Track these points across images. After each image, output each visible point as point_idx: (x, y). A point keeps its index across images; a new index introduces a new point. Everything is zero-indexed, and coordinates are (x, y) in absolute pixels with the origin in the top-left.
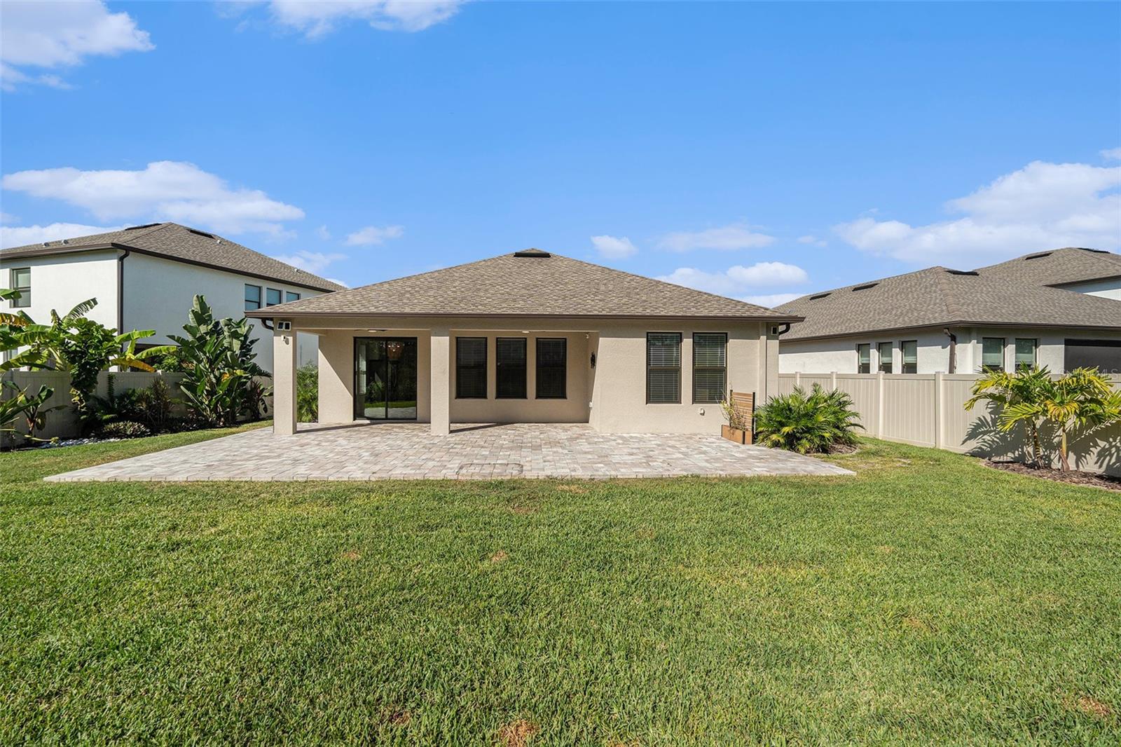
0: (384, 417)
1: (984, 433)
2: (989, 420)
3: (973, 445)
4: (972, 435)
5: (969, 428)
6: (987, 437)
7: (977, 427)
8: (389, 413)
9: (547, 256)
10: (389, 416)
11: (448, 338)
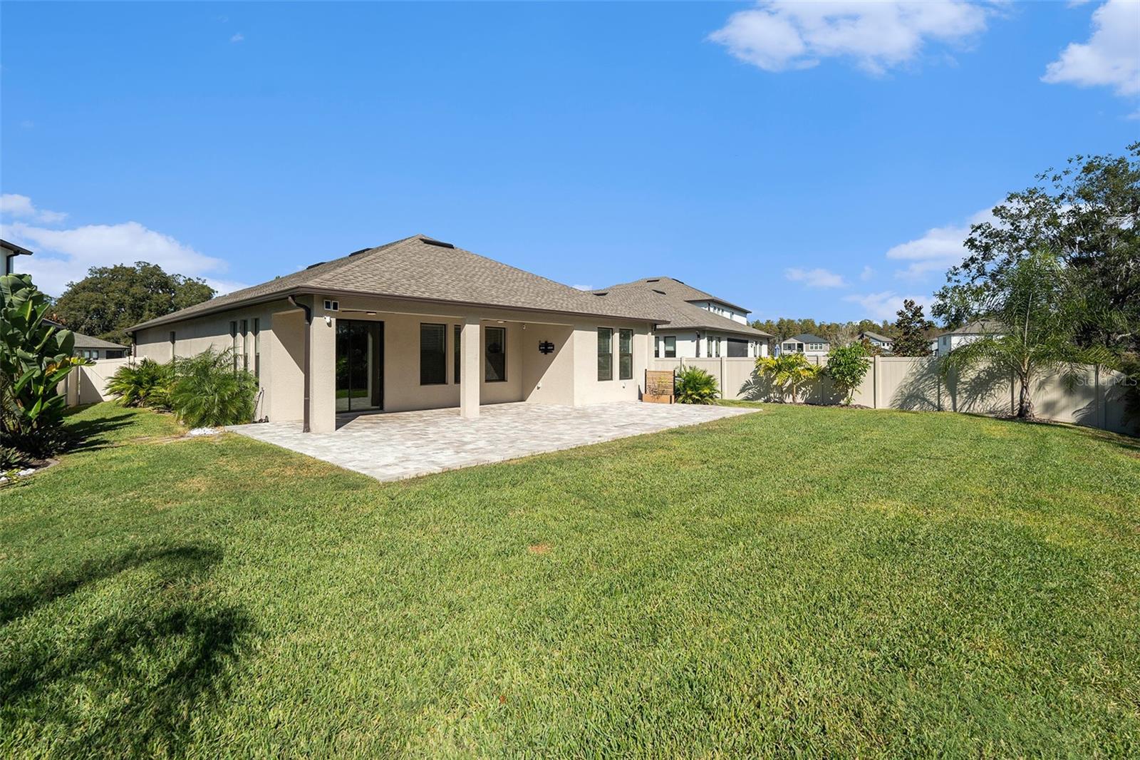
0: (348, 409)
1: (749, 389)
2: (752, 381)
3: (743, 395)
4: (742, 391)
5: (740, 387)
6: (750, 391)
7: (746, 385)
8: (352, 404)
9: (451, 247)
10: (352, 409)
11: (479, 326)
